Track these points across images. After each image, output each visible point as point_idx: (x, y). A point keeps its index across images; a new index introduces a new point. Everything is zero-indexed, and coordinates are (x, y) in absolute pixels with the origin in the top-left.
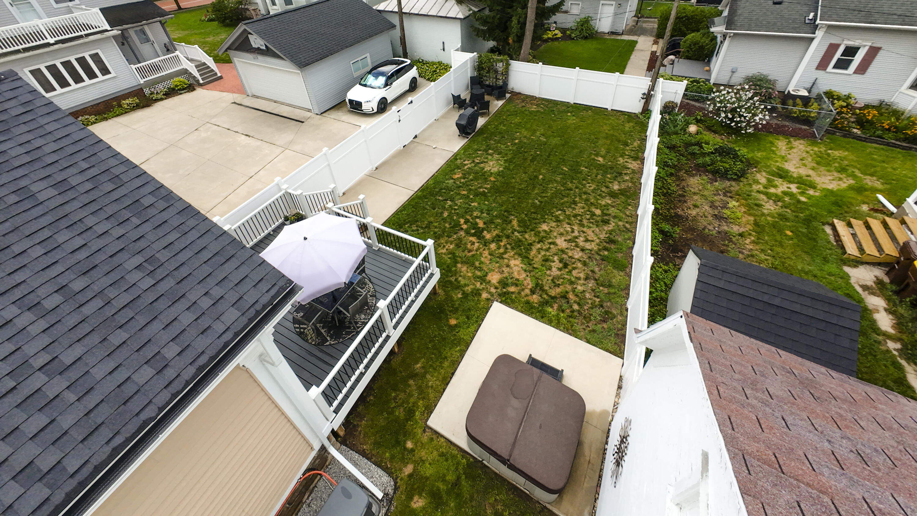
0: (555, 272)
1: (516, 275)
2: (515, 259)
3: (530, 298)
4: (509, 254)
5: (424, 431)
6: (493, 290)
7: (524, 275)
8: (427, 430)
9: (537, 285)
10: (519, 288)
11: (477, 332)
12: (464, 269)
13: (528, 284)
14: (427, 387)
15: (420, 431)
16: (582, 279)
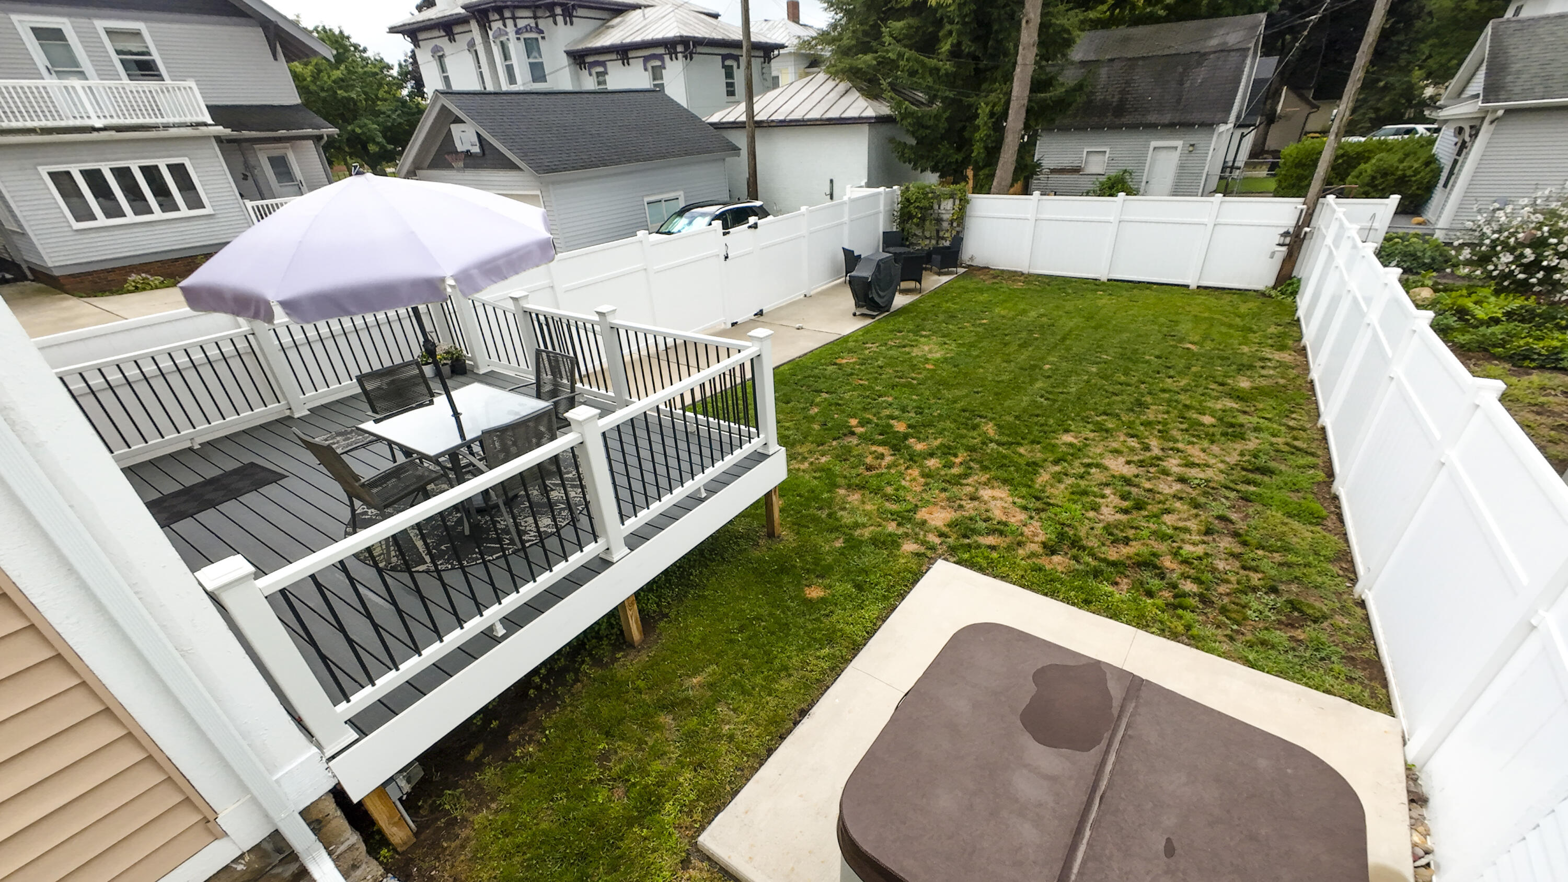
0: (1108, 514)
1: (998, 514)
2: (993, 488)
3: (1044, 561)
4: (976, 477)
5: (685, 863)
6: (934, 539)
7: (1023, 516)
8: (695, 862)
9: (1062, 536)
10: (1008, 540)
11: (884, 621)
12: (855, 498)
13: (1035, 535)
14: (717, 736)
15: (667, 862)
16: (1194, 533)
